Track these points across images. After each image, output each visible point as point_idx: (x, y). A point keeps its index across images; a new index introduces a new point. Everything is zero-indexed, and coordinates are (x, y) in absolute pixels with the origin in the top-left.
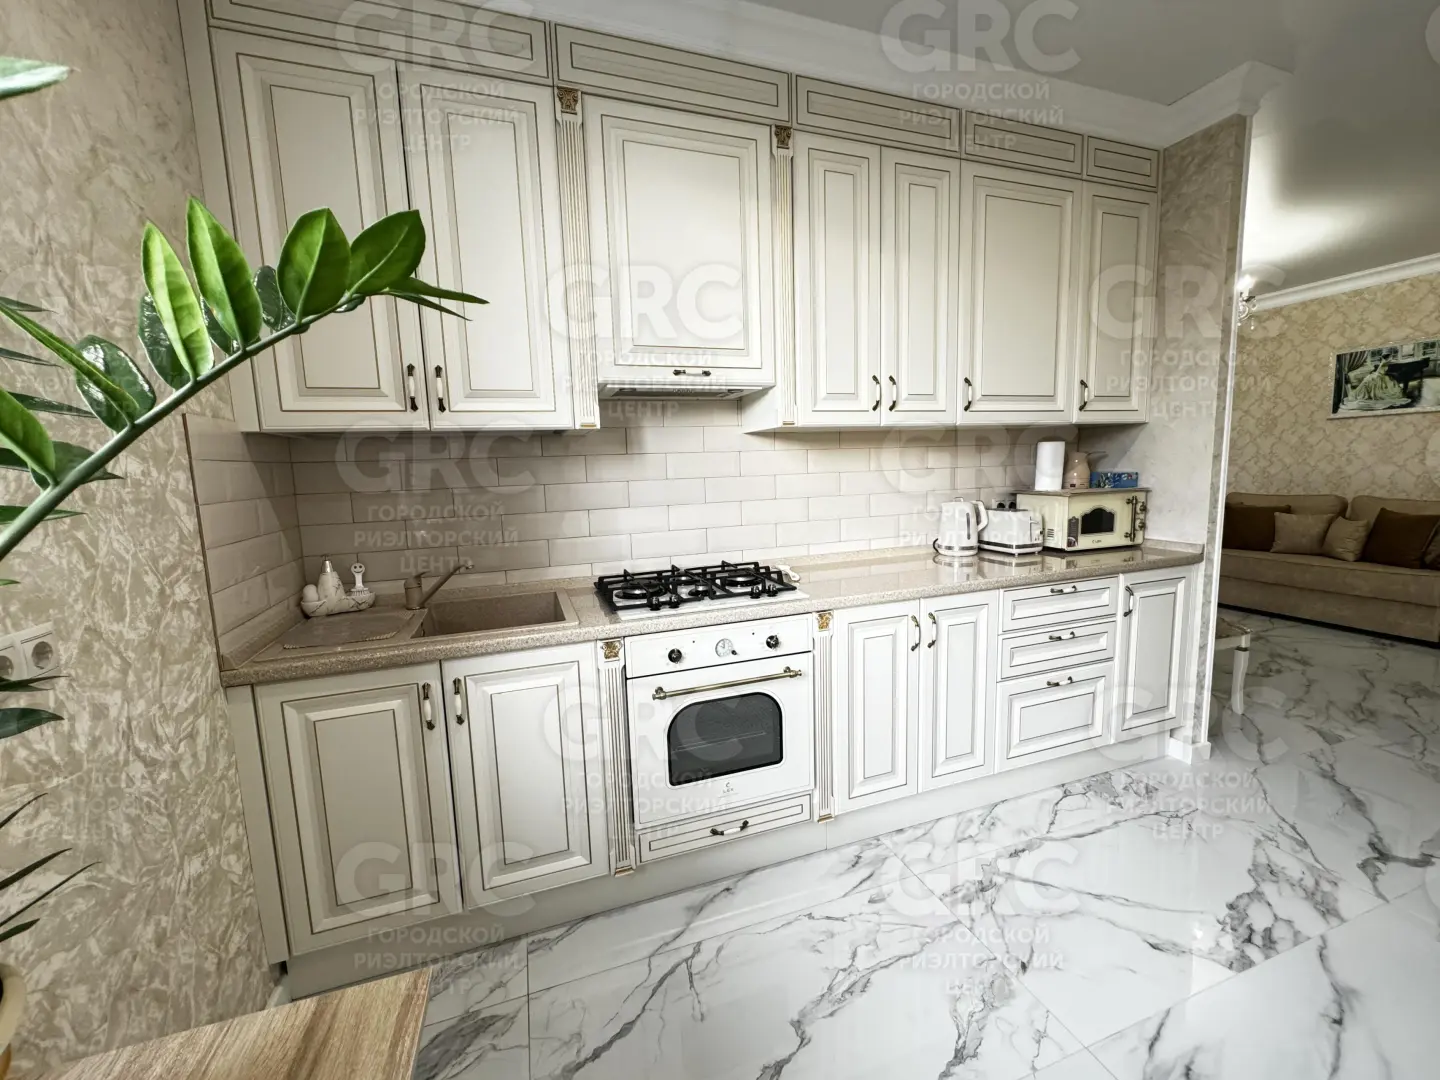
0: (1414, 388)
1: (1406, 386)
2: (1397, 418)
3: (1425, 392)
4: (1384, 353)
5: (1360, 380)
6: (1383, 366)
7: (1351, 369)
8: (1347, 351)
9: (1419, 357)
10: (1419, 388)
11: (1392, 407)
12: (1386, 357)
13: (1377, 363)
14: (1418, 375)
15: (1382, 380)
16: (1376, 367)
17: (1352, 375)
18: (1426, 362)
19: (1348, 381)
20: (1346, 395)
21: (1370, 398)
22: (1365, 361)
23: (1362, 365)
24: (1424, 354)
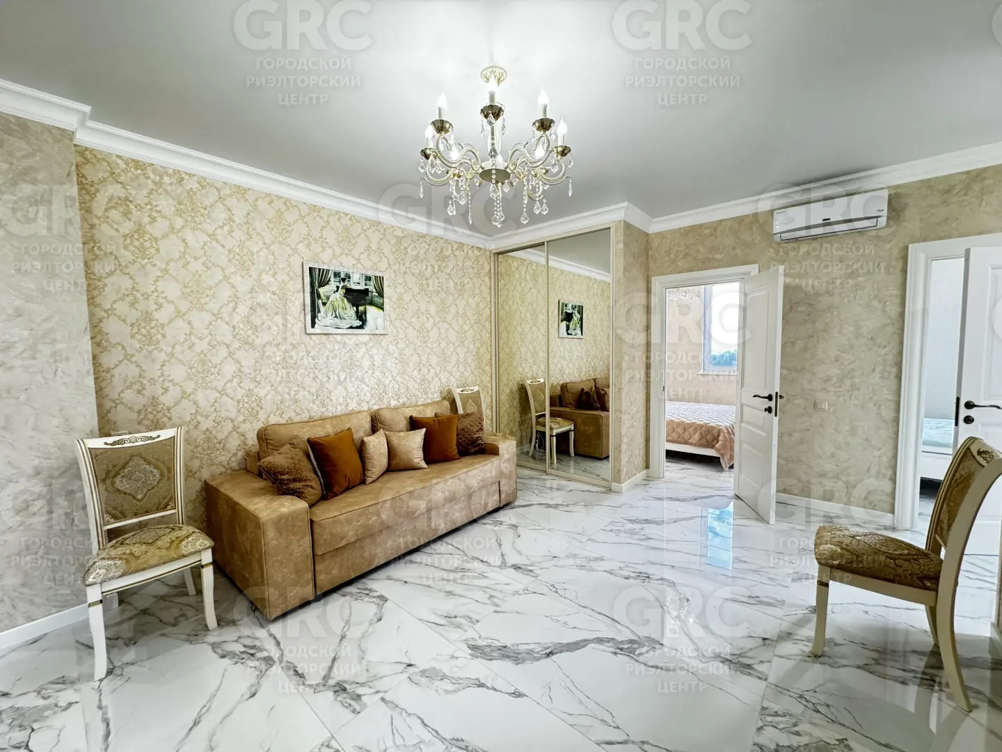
0: (362, 312)
1: (357, 309)
2: (355, 337)
3: (369, 317)
4: (342, 276)
5: (328, 298)
6: (343, 287)
7: (320, 286)
8: (316, 266)
9: (362, 287)
10: (365, 312)
11: (351, 327)
12: (344, 280)
13: (338, 284)
14: (363, 302)
15: (343, 300)
16: (338, 287)
17: (321, 290)
18: (366, 292)
19: (319, 297)
20: (319, 312)
21: (336, 317)
22: (329, 280)
23: (327, 283)
24: (366, 285)
